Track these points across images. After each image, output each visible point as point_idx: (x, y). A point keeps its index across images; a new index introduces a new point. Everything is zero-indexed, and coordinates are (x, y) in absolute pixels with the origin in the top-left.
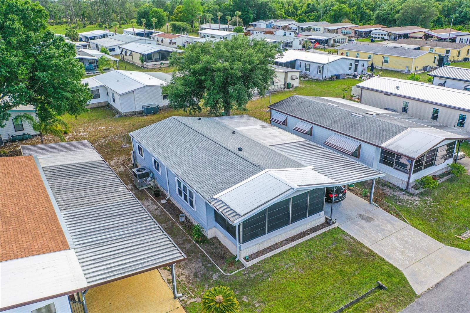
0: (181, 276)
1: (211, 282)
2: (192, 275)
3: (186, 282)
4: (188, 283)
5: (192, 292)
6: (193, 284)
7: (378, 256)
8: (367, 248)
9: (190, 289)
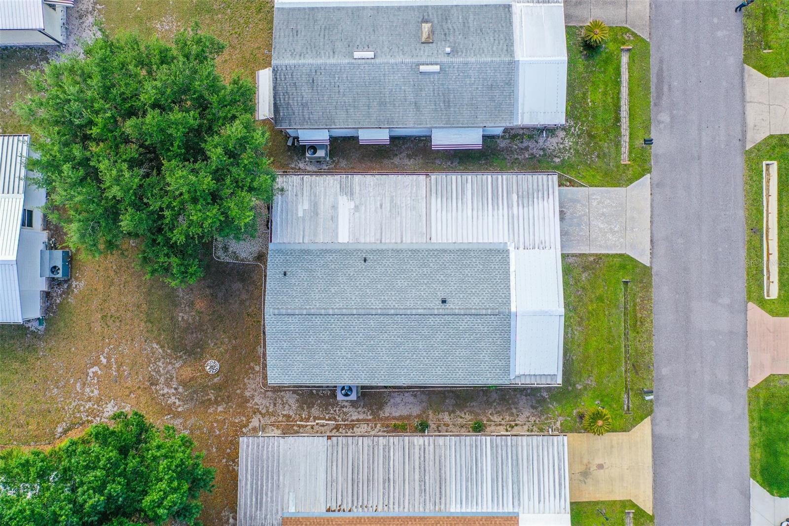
0: (530, 419)
1: (548, 400)
2: (532, 410)
3: (538, 419)
4: (540, 418)
5: (551, 419)
6: (543, 415)
7: (603, 255)
8: (591, 255)
9: (547, 419)
